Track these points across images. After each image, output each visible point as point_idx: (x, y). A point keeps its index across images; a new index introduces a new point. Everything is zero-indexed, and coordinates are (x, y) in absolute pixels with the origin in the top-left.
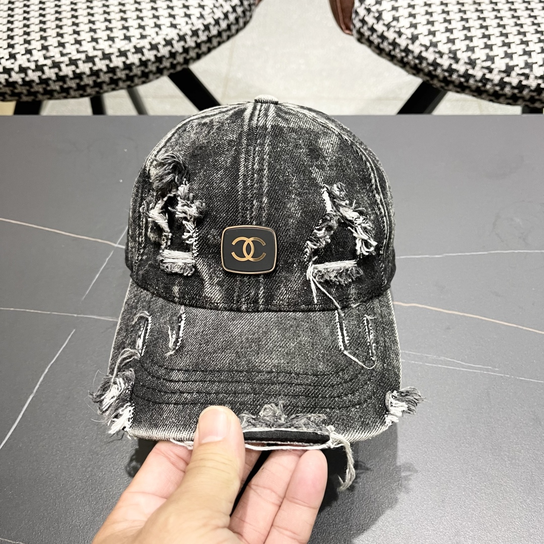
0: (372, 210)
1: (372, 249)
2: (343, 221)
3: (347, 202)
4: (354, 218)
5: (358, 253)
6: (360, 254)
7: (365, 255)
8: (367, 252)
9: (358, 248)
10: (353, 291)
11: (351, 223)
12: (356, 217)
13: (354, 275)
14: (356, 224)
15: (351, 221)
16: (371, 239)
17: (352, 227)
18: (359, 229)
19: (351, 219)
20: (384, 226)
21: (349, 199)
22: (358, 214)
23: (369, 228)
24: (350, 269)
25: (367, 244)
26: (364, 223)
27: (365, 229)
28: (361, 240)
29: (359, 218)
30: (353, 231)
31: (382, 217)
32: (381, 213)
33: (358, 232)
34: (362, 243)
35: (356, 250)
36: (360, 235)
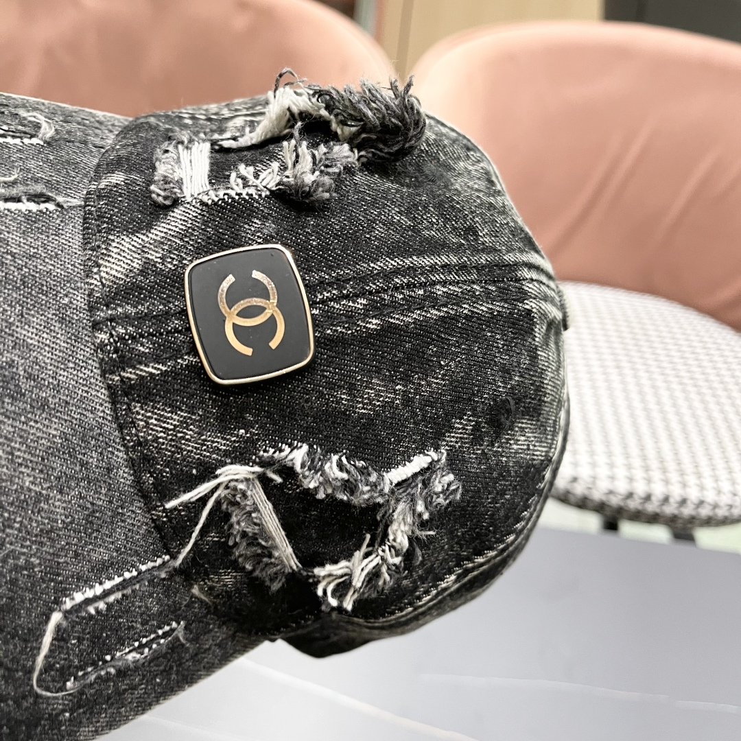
0: (421, 577)
1: (334, 602)
2: (378, 518)
3: (426, 516)
4: (394, 544)
5: (319, 571)
6: (314, 576)
7: (316, 588)
8: (325, 592)
9: (329, 568)
10: (228, 579)
11: (380, 538)
12: (398, 547)
13: (264, 573)
14: (383, 551)
15: (385, 535)
16: (356, 596)
17: (371, 544)
18: (374, 561)
19: (391, 537)
20: (393, 613)
21: (431, 520)
22: (405, 550)
23: (381, 583)
24: (273, 560)
25: (343, 588)
26: (389, 569)
27: (375, 575)
28: (346, 570)
29: (397, 555)
30: (364, 549)
31: (411, 604)
32: (419, 598)
33: (366, 561)
34: (342, 576)
35: (322, 565)
36: (359, 567)
